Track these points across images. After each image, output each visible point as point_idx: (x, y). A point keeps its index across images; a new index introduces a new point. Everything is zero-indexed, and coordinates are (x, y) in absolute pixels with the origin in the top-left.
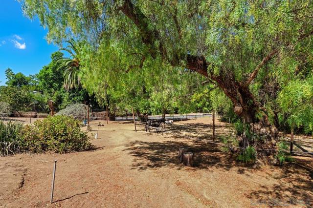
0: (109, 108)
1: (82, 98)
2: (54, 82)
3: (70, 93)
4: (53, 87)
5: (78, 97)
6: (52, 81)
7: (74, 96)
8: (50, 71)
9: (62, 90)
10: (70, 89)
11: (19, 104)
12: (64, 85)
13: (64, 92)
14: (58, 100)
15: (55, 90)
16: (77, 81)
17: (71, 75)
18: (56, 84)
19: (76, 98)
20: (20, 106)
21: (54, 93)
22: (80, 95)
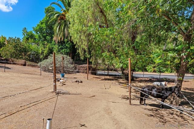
0: (90, 60)
1: (68, 51)
2: (47, 35)
3: (59, 46)
4: (46, 40)
5: (66, 49)
6: (45, 34)
7: (62, 49)
8: (44, 26)
9: (53, 43)
10: (58, 42)
11: (19, 53)
12: (54, 39)
13: (54, 45)
14: (50, 51)
15: (48, 42)
16: (64, 34)
17: (59, 28)
18: (48, 38)
19: (63, 50)
20: (20, 55)
21: (47, 45)
22: (67, 47)
